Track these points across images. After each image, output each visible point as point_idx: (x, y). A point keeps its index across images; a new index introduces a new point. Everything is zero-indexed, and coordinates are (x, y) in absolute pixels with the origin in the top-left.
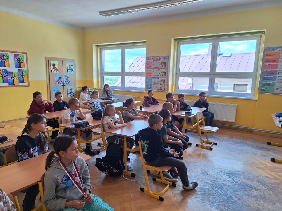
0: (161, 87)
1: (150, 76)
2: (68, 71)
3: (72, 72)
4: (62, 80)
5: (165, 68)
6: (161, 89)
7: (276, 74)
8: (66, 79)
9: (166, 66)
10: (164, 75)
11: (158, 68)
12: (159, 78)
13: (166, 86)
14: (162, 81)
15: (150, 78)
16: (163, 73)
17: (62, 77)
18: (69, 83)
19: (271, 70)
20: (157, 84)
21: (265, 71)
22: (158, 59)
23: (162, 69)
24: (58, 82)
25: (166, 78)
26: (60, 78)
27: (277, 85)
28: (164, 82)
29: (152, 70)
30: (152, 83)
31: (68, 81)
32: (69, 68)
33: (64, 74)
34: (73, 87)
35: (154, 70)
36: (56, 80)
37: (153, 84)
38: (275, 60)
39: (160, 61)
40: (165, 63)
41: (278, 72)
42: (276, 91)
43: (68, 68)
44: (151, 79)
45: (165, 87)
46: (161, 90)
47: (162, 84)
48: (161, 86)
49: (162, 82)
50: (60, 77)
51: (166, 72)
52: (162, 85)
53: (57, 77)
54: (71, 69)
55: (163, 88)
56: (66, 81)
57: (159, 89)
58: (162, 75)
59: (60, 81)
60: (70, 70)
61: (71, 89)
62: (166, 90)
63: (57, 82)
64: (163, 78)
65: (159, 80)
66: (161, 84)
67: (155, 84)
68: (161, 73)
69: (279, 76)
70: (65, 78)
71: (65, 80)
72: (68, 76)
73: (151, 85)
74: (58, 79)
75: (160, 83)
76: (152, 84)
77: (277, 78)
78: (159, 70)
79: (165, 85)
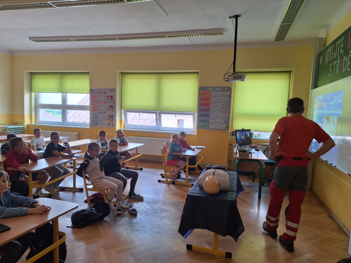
1: (96, 110)
5: (111, 102)
6: (109, 125)
7: (210, 111)
9: (113, 100)
10: (111, 109)
11: (105, 102)
14: (109, 116)
15: (96, 112)
16: (110, 107)
19: (205, 108)
20: (104, 119)
21: (201, 108)
22: (104, 91)
23: (108, 103)
25: (113, 112)
27: (211, 121)
28: (112, 116)
29: (97, 104)
35: (100, 104)
37: (100, 119)
38: (208, 99)
39: (106, 94)
40: (112, 97)
41: (211, 109)
42: (210, 127)
44: (98, 114)
45: (113, 122)
51: (114, 106)
57: (107, 124)
64: (110, 113)
65: (106, 115)
68: (108, 107)
69: (212, 113)
73: (98, 120)
77: (211, 115)
78: (105, 104)
79: (112, 120)
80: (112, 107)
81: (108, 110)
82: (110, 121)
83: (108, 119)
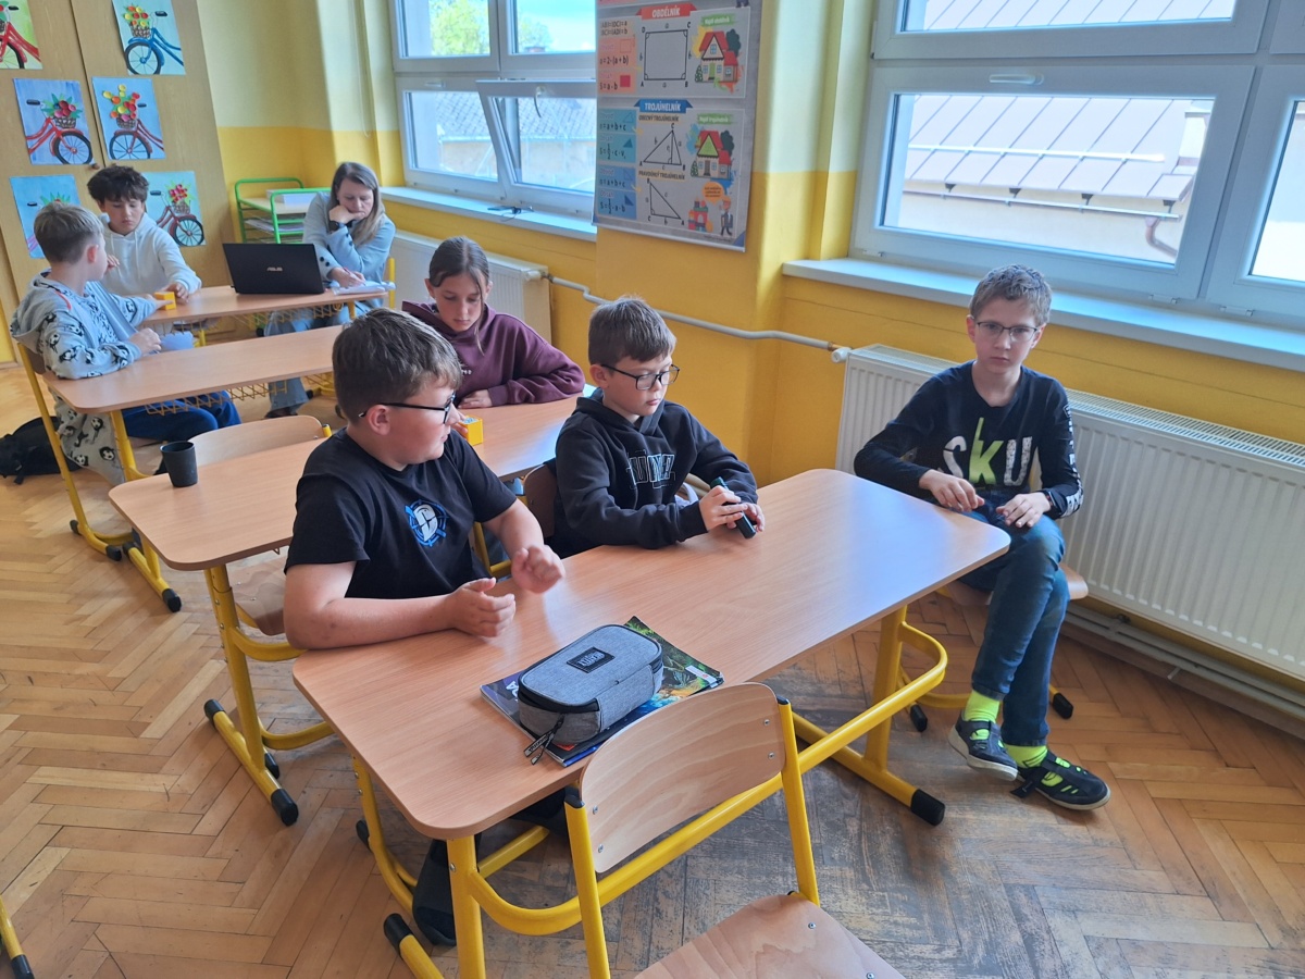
0: (701, 198)
1: (626, 81)
2: (131, 56)
3: (170, 68)
4: (82, 124)
6: (695, 225)
8: (120, 119)
10: (719, 70)
12: (685, 105)
13: (738, 192)
14: (704, 135)
15: (624, 102)
16: (715, 50)
17: (80, 105)
18: (149, 152)
20: (669, 170)
23: (705, 4)
24: (47, 145)
25: (738, 102)
26: (64, 107)
28: (725, 143)
29: (635, 24)
30: (640, 154)
31: (135, 135)
32: (134, 31)
33: (97, 82)
34: (187, 179)
35: (650, 25)
36: (33, 129)
37: (647, 167)
43: (127, 35)
44: (631, 114)
45: (727, 203)
46: (703, 226)
47: (707, 174)
48: (696, 187)
49: (709, 148)
50: (60, 99)
51: (744, 41)
52: (706, 181)
53: (38, 103)
54: (147, 39)
55: (715, 217)
56: (117, 135)
57: (686, 217)
58: (706, 77)
59: (64, 134)
60: (146, 49)
61: (177, 193)
62: (739, 227)
63: (40, 136)
64: (712, 110)
65: (686, 124)
66: (701, 172)
67: (657, 168)
68: (697, 54)
70: (111, 107)
71: (110, 127)
72: (136, 96)
73: (629, 176)
74: (48, 121)
75: (689, 158)
76: (633, 170)
78: (681, 22)
79: (727, 181)
80: (731, 42)
81: (699, 79)
82: (711, 192)
83: (694, 173)
